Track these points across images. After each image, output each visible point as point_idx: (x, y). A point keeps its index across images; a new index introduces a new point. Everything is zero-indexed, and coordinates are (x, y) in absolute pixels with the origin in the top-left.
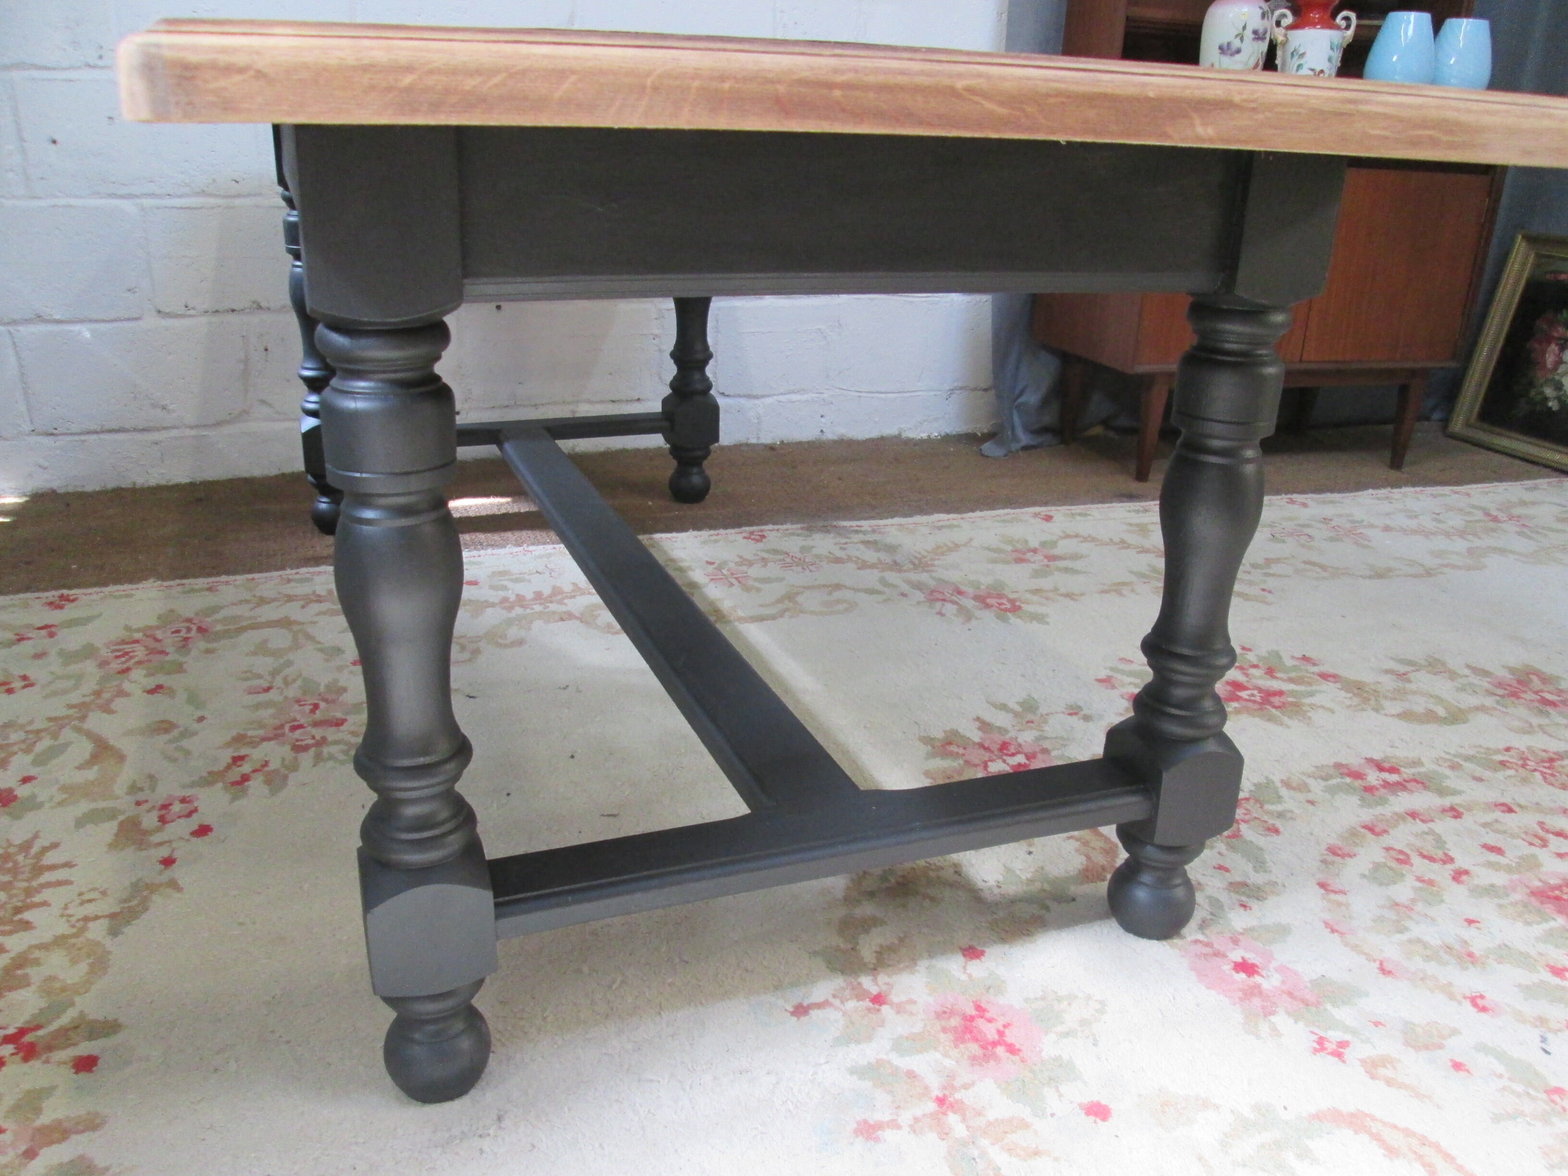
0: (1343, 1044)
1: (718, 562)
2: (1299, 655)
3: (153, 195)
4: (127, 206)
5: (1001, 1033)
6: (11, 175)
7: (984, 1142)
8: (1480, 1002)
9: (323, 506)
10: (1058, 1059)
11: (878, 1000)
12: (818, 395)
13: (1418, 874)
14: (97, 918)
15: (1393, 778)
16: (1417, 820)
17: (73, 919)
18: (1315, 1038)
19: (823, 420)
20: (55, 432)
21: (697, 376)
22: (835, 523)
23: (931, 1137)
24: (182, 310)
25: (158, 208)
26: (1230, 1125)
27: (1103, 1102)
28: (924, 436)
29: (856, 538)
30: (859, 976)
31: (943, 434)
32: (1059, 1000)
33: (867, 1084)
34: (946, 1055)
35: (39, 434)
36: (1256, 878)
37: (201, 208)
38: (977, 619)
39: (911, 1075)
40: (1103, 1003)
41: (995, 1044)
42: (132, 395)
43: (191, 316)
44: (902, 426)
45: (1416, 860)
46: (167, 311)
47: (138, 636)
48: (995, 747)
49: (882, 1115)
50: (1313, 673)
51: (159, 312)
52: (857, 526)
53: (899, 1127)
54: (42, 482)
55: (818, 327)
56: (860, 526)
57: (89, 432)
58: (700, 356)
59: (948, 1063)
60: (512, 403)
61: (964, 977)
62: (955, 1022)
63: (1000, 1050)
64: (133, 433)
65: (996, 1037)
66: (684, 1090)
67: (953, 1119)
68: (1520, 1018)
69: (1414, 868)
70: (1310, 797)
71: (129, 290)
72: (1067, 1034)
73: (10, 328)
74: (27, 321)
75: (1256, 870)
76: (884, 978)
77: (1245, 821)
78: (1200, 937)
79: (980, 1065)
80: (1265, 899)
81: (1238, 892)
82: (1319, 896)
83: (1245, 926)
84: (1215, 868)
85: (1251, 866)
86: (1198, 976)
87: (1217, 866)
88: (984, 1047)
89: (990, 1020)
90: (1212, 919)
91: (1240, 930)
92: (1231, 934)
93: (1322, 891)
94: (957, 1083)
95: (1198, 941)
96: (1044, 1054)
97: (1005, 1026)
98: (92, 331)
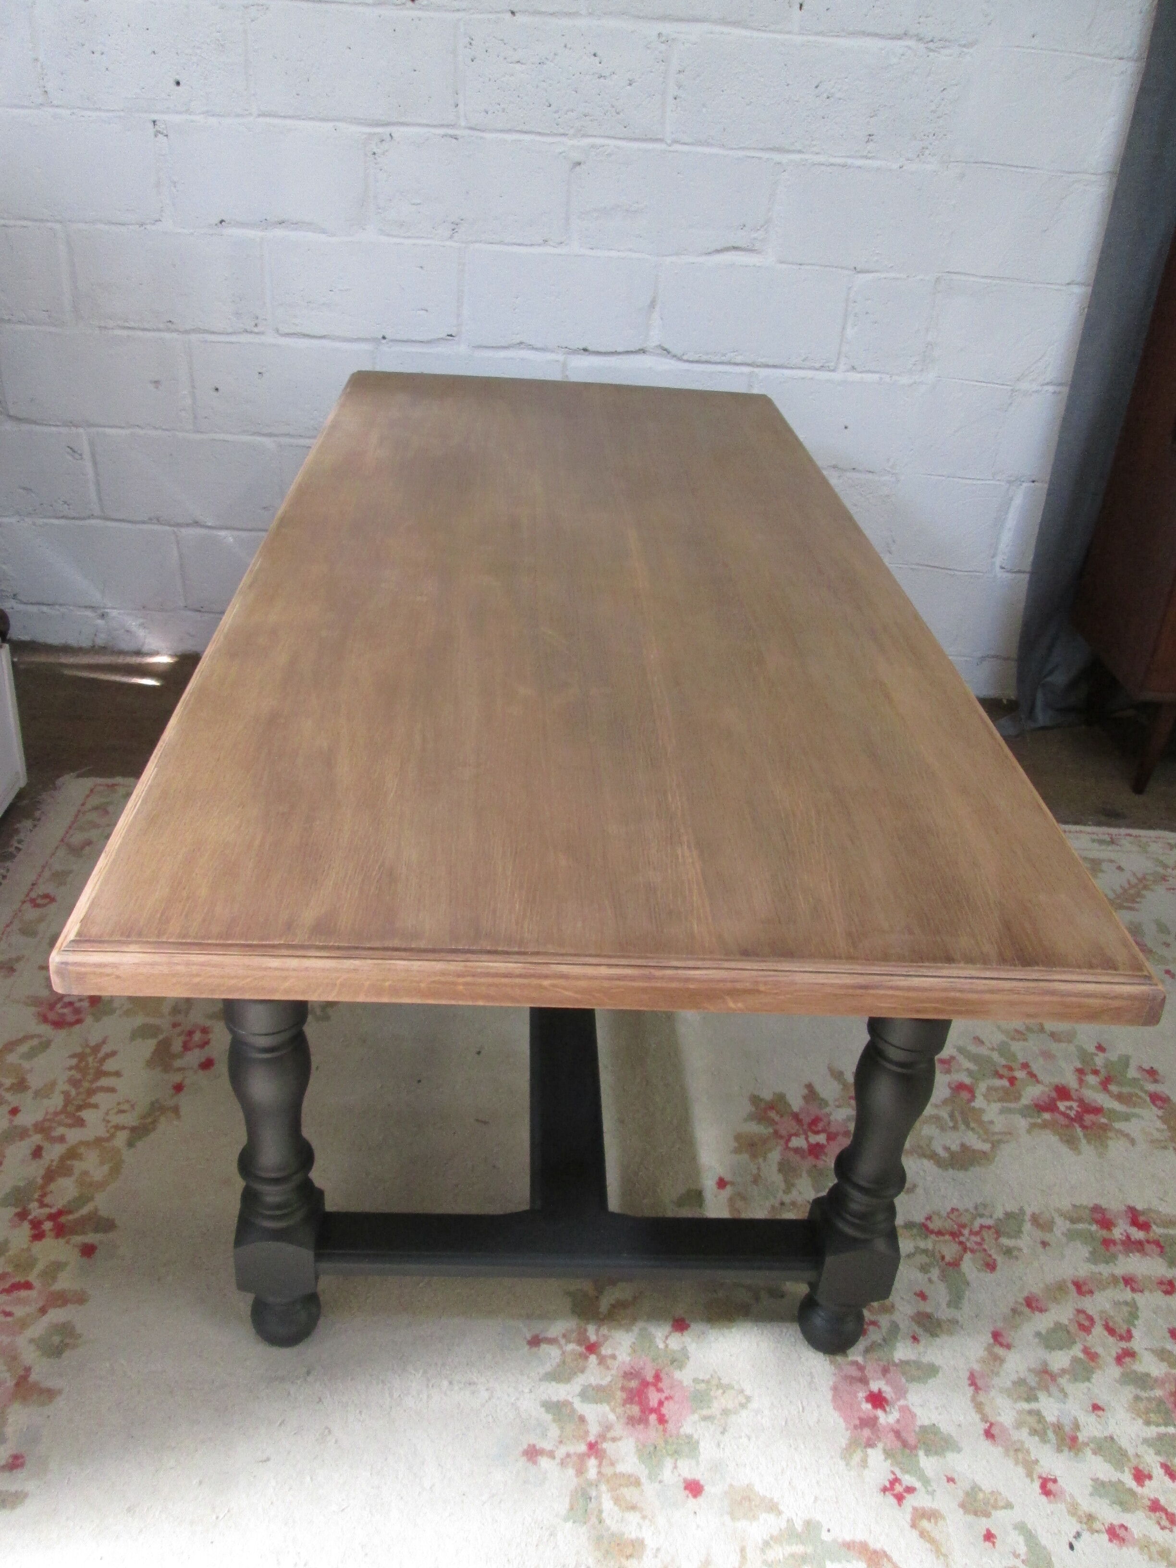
0: (910, 1490)
2: (1146, 1066)
3: (288, 435)
4: (268, 442)
5: (661, 1403)
6: (183, 414)
7: (603, 1487)
8: (1050, 1486)
10: (689, 1437)
11: (592, 1348)
13: (1088, 1344)
14: (124, 1128)
15: (1138, 1234)
16: (1129, 1286)
17: (110, 1125)
18: (891, 1477)
20: (202, 609)
23: (571, 1472)
25: (291, 446)
26: (781, 1530)
27: (702, 1482)
30: (588, 1323)
32: (719, 1386)
33: (549, 1417)
34: (613, 1410)
35: (190, 610)
36: (944, 1313)
39: (582, 1419)
40: (748, 1399)
41: (652, 1411)
45: (1098, 1330)
48: (807, 1120)
49: (547, 1445)
50: (1146, 1092)
53: (554, 1458)
59: (612, 1417)
61: (661, 1346)
62: (634, 1384)
63: (653, 1418)
65: (656, 1405)
66: (427, 1386)
67: (592, 1462)
68: (1073, 1509)
69: (1089, 1338)
70: (1047, 1237)
72: (705, 1418)
73: (175, 529)
74: (187, 525)
75: (949, 1305)
76: (604, 1330)
77: (972, 1251)
78: (860, 1359)
79: (633, 1425)
80: (937, 1336)
81: (919, 1323)
82: (985, 1345)
83: (903, 1358)
84: (915, 1294)
85: (948, 1298)
86: (834, 1396)
87: (918, 1292)
88: (643, 1411)
89: (659, 1390)
90: (880, 1345)
91: (897, 1361)
92: (886, 1364)
93: (992, 1341)
94: (609, 1435)
95: (855, 1363)
96: (682, 1431)
97: (667, 1398)
98: (234, 537)
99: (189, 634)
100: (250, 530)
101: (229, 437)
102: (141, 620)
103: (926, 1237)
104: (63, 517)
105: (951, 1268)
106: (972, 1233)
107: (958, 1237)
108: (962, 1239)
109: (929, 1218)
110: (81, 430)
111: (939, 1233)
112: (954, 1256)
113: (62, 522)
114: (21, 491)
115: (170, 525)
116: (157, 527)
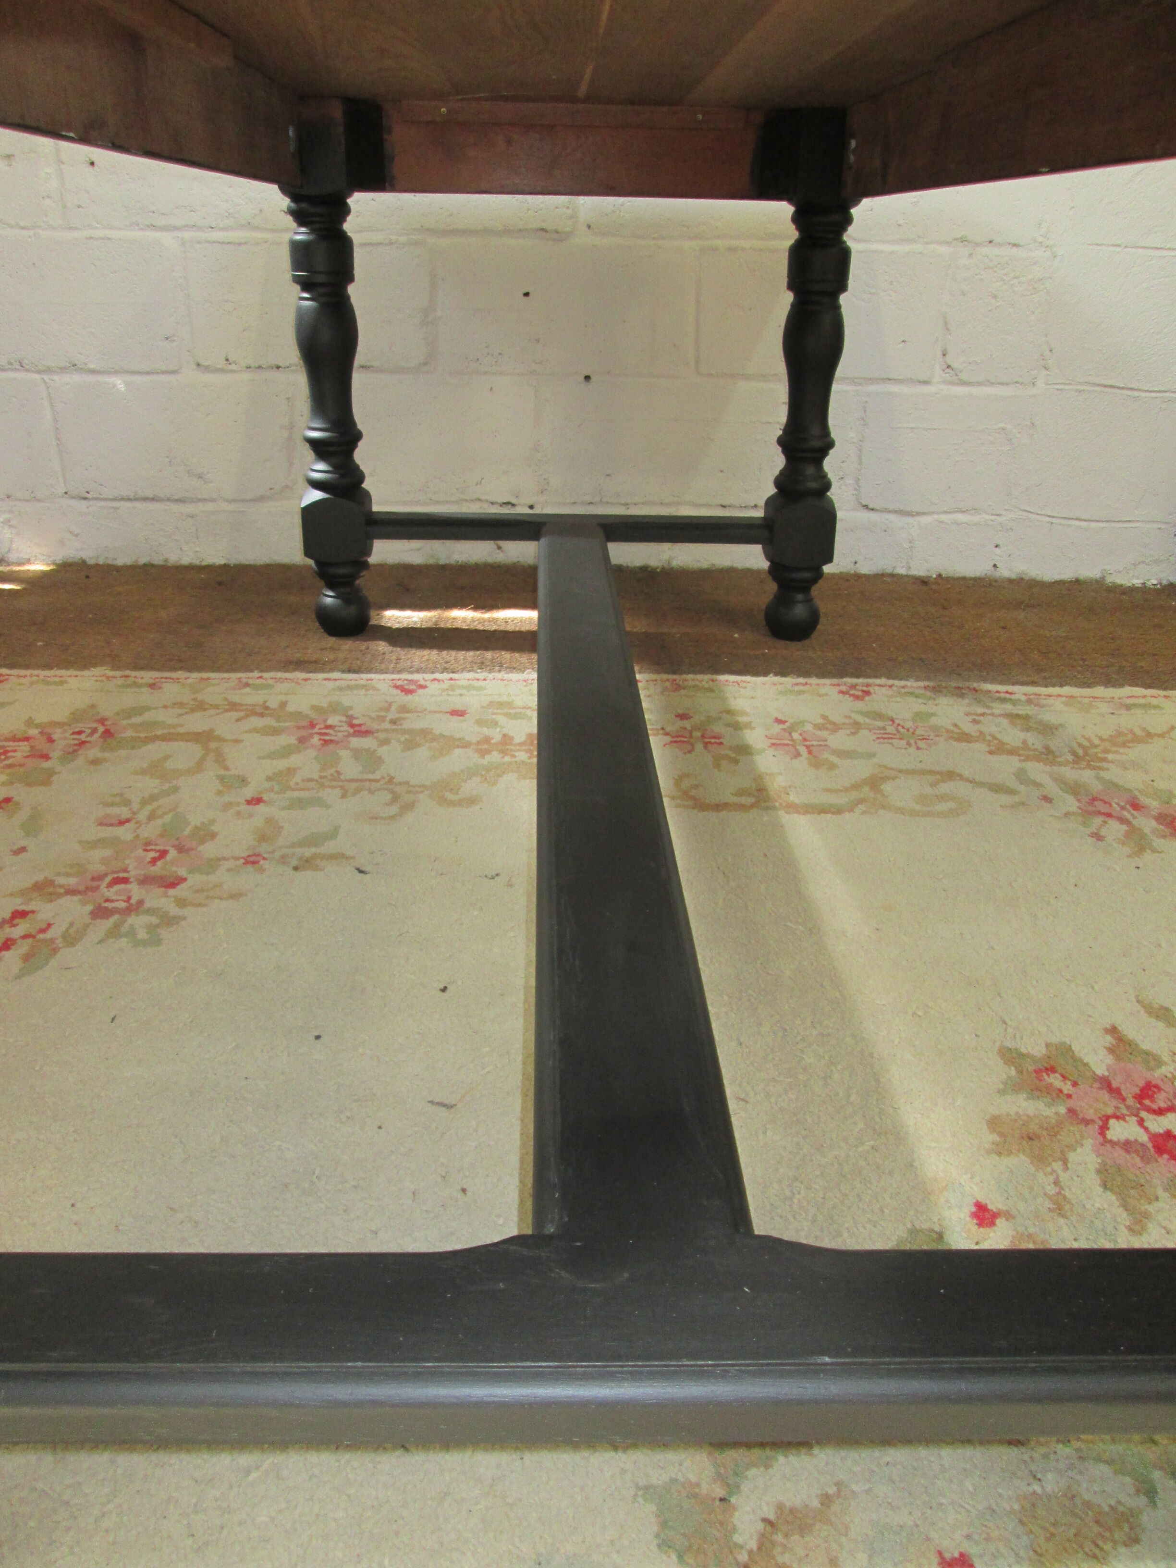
1: (791, 721)
3: (194, 227)
4: (167, 239)
6: (48, 202)
9: (329, 600)
12: (993, 518)
19: (998, 551)
20: (87, 495)
21: (810, 470)
22: (975, 685)
24: (221, 364)
25: (199, 243)
28: (1137, 582)
29: (999, 708)
31: (1165, 582)
35: (73, 498)
37: (246, 243)
38: (1154, 851)
42: (168, 460)
43: (232, 371)
44: (1108, 567)
46: (206, 364)
47: (33, 732)
48: (1129, 1091)
51: (198, 365)
52: (1007, 692)
54: (72, 551)
55: (1002, 425)
56: (1011, 693)
57: (123, 499)
58: (816, 444)
60: (597, 499)
64: (168, 503)
71: (167, 339)
73: (46, 377)
74: (63, 370)
98: (127, 384)
99: (71, 533)
100: (148, 373)
102: (6, 516)
115: (39, 372)
116: (20, 375)
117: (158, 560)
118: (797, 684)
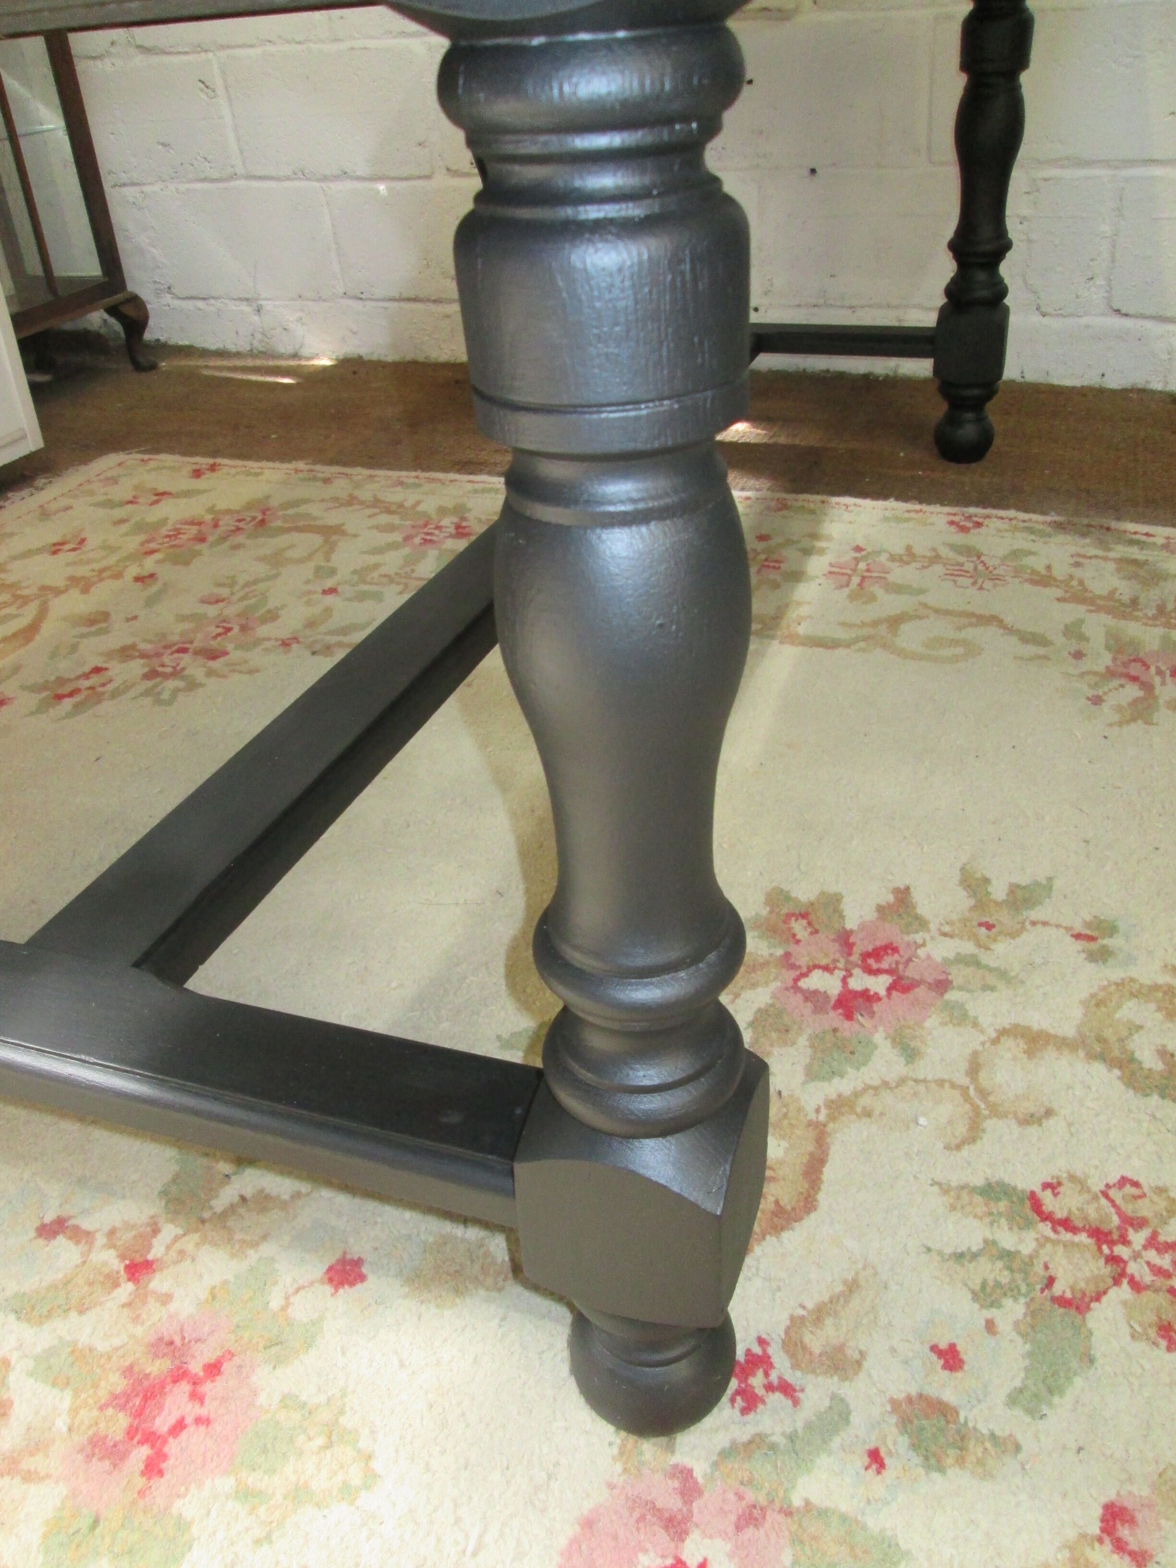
1: (869, 549)
4: (418, 45)
5: (179, 1427)
10: (182, 1526)
11: (139, 1270)
20: (363, 296)
21: (984, 276)
24: (467, 167)
29: (1121, 551)
30: (172, 1220)
32: (328, 1428)
34: (74, 1411)
35: (350, 298)
36: (990, 1415)
38: (1146, 722)
40: (370, 1481)
41: (150, 1438)
42: (425, 262)
46: (454, 168)
48: (865, 945)
51: (448, 169)
52: (1147, 534)
54: (350, 348)
57: (391, 300)
59: (61, 1424)
61: (275, 1303)
62: (158, 1367)
63: (140, 1454)
64: (428, 304)
65: (165, 1429)
71: (420, 144)
73: (324, 185)
74: (336, 178)
75: (1013, 1399)
76: (189, 1243)
77: (1136, 1286)
78: (700, 1470)
79: (89, 1458)
80: (941, 1469)
81: (905, 1423)
82: (1071, 1534)
83: (815, 1500)
84: (934, 1348)
85: (1018, 1383)
86: (575, 1543)
87: (943, 1345)
88: (131, 1433)
89: (197, 1397)
90: (773, 1447)
91: (797, 1501)
92: (762, 1500)
93: (1095, 1528)
94: (28, 1464)
95: (685, 1474)
96: (178, 1504)
97: (198, 1421)
98: (389, 189)
99: (351, 331)
100: (407, 179)
101: (371, 44)
102: (299, 314)
103: (1028, 1225)
104: (205, 180)
105: (1062, 1310)
106: (1152, 1242)
107: (1111, 1243)
108: (1121, 1250)
109: (1052, 1187)
110: (210, 55)
111: (1066, 1224)
112: (1082, 1285)
113: (206, 186)
114: (160, 147)
115: (318, 180)
116: (304, 184)
117: (421, 358)
118: (909, 511)
